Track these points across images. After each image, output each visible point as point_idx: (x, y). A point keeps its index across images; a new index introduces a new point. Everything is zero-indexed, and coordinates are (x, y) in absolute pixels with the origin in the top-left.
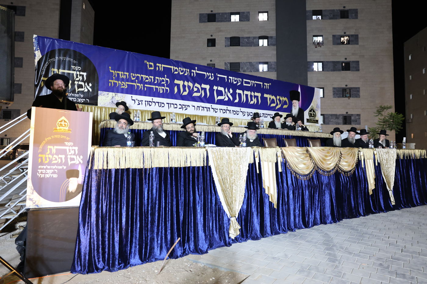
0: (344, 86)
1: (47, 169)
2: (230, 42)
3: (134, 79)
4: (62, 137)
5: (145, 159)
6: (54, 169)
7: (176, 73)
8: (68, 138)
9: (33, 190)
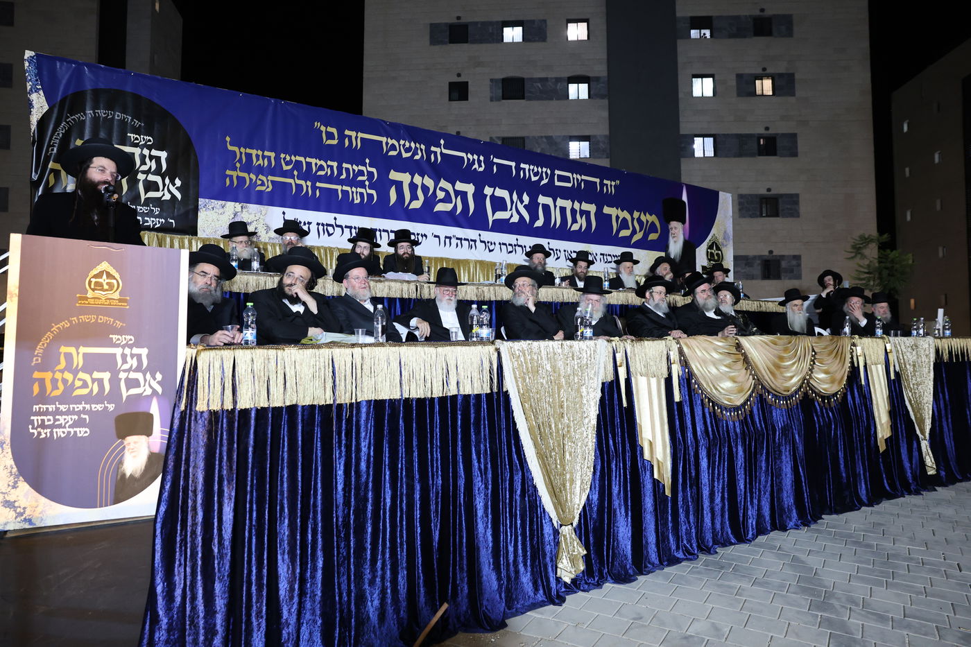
0: (763, 191)
1: (58, 412)
2: (501, 91)
3: (289, 167)
4: (103, 319)
5: (337, 379)
6: (78, 413)
7: (392, 153)
8: (119, 324)
9: (16, 476)
